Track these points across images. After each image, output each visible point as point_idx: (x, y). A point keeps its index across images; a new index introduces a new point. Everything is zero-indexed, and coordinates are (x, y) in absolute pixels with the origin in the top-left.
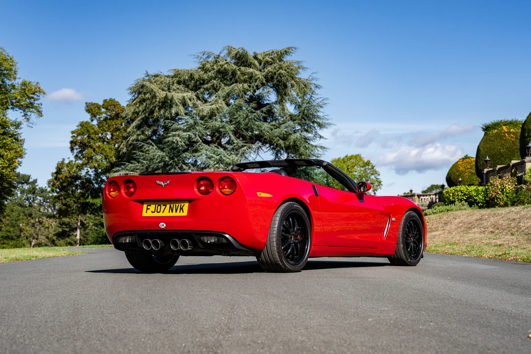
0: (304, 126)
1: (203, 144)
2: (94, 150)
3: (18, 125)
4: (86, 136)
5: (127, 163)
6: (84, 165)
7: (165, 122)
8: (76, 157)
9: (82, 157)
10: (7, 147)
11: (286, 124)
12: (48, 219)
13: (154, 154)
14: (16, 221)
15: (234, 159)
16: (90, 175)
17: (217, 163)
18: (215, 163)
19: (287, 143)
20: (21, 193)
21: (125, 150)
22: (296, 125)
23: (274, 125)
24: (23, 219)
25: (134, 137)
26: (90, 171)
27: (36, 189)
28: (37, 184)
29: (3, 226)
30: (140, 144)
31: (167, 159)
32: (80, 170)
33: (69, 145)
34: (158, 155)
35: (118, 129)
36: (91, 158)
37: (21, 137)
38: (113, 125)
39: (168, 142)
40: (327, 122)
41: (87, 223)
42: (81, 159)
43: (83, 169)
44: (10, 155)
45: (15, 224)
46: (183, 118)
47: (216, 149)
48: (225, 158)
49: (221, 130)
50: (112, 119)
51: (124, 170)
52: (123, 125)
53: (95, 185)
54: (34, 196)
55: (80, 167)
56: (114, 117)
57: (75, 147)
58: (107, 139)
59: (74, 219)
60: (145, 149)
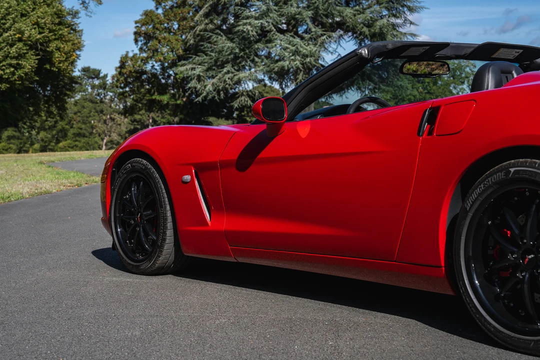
0: (392, 11)
1: (277, 33)
2: (159, 42)
3: (75, 14)
4: (151, 27)
5: (194, 56)
6: (148, 58)
7: (235, 9)
8: (141, 49)
9: (146, 49)
10: (64, 39)
11: (372, 9)
12: (120, 115)
13: (223, 45)
14: (87, 117)
15: (313, 49)
16: (156, 69)
17: (293, 55)
18: (291, 54)
19: (373, 31)
20: (91, 89)
21: (192, 42)
22: (383, 9)
23: (357, 10)
24: (94, 116)
25: (202, 27)
26: (156, 65)
27: (107, 84)
28: (107, 79)
29: (75, 122)
30: (208, 34)
31: (237, 51)
32: (145, 64)
33: (133, 37)
34: (227, 47)
35: (185, 19)
36: (157, 50)
37: (79, 27)
38: (179, 14)
39: (238, 31)
40: (418, 5)
41: (159, 120)
42: (145, 52)
43: (148, 63)
44: (67, 47)
45: (87, 120)
46: (254, 4)
47: (291, 39)
48: (301, 49)
49: (297, 16)
50: (178, 7)
51: (191, 63)
52: (191, 14)
53: (162, 80)
54: (105, 92)
55: (145, 61)
56: (180, 5)
57: (139, 39)
58: (174, 29)
59: (145, 116)
60: (213, 40)
